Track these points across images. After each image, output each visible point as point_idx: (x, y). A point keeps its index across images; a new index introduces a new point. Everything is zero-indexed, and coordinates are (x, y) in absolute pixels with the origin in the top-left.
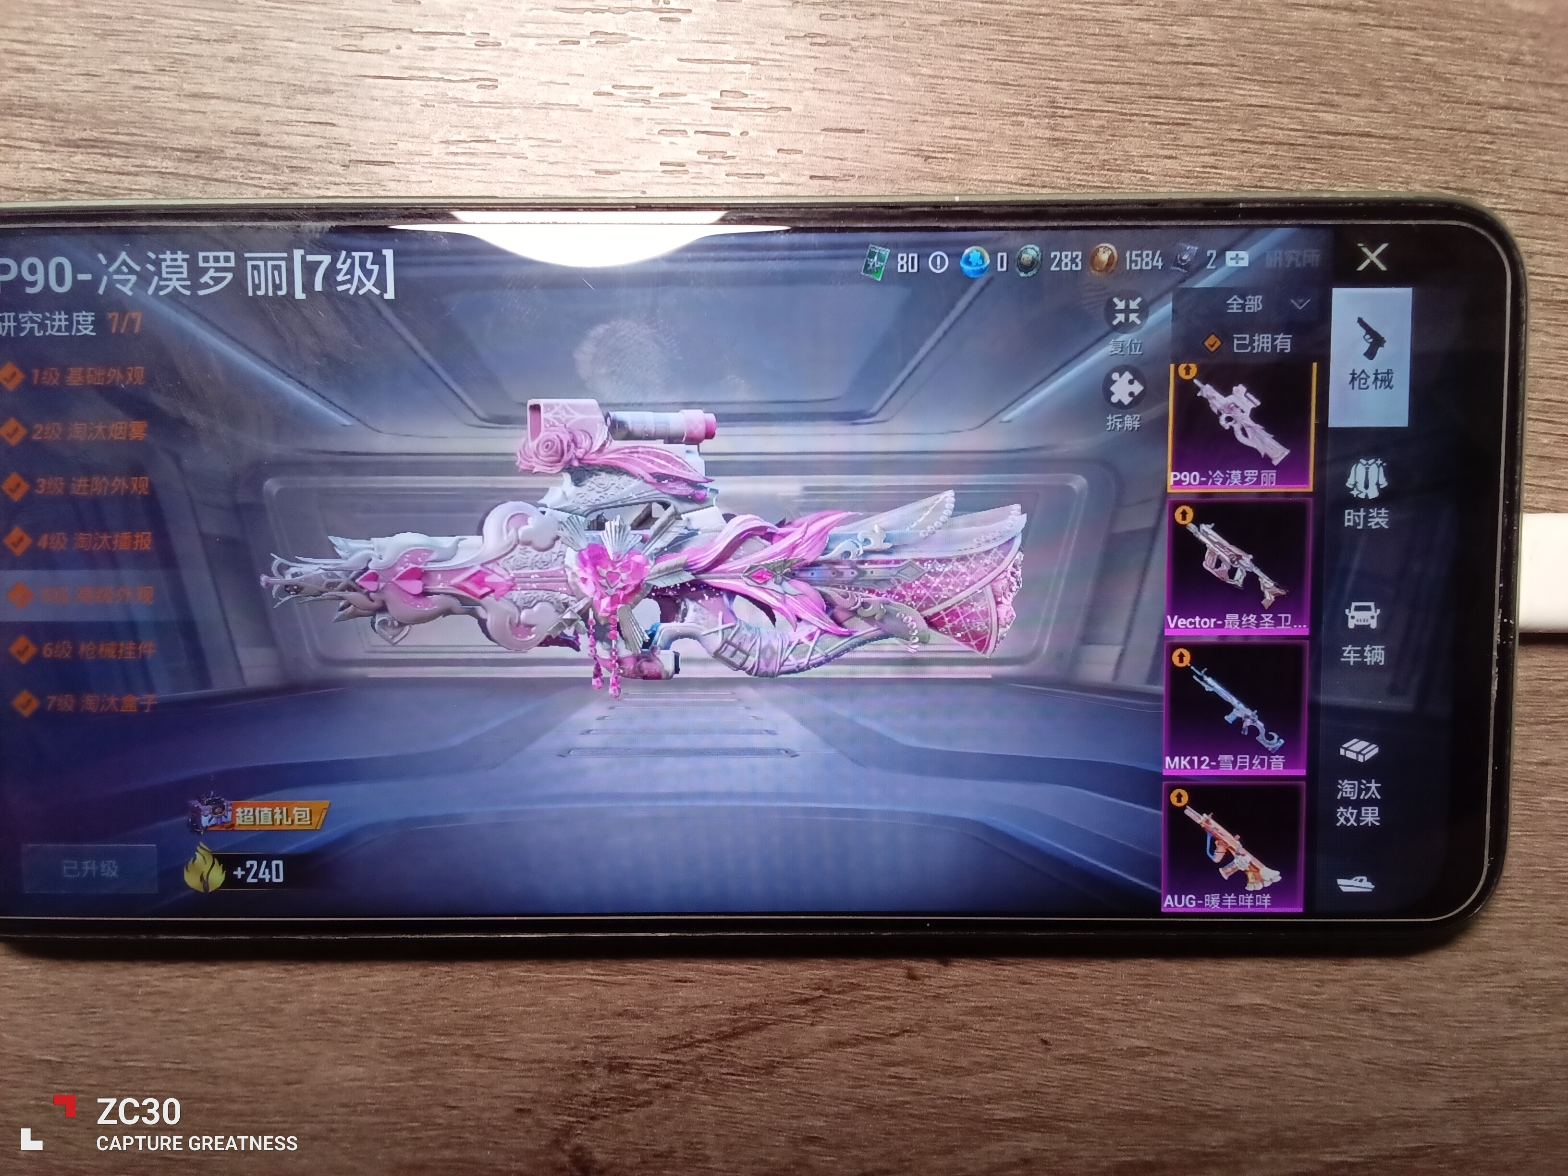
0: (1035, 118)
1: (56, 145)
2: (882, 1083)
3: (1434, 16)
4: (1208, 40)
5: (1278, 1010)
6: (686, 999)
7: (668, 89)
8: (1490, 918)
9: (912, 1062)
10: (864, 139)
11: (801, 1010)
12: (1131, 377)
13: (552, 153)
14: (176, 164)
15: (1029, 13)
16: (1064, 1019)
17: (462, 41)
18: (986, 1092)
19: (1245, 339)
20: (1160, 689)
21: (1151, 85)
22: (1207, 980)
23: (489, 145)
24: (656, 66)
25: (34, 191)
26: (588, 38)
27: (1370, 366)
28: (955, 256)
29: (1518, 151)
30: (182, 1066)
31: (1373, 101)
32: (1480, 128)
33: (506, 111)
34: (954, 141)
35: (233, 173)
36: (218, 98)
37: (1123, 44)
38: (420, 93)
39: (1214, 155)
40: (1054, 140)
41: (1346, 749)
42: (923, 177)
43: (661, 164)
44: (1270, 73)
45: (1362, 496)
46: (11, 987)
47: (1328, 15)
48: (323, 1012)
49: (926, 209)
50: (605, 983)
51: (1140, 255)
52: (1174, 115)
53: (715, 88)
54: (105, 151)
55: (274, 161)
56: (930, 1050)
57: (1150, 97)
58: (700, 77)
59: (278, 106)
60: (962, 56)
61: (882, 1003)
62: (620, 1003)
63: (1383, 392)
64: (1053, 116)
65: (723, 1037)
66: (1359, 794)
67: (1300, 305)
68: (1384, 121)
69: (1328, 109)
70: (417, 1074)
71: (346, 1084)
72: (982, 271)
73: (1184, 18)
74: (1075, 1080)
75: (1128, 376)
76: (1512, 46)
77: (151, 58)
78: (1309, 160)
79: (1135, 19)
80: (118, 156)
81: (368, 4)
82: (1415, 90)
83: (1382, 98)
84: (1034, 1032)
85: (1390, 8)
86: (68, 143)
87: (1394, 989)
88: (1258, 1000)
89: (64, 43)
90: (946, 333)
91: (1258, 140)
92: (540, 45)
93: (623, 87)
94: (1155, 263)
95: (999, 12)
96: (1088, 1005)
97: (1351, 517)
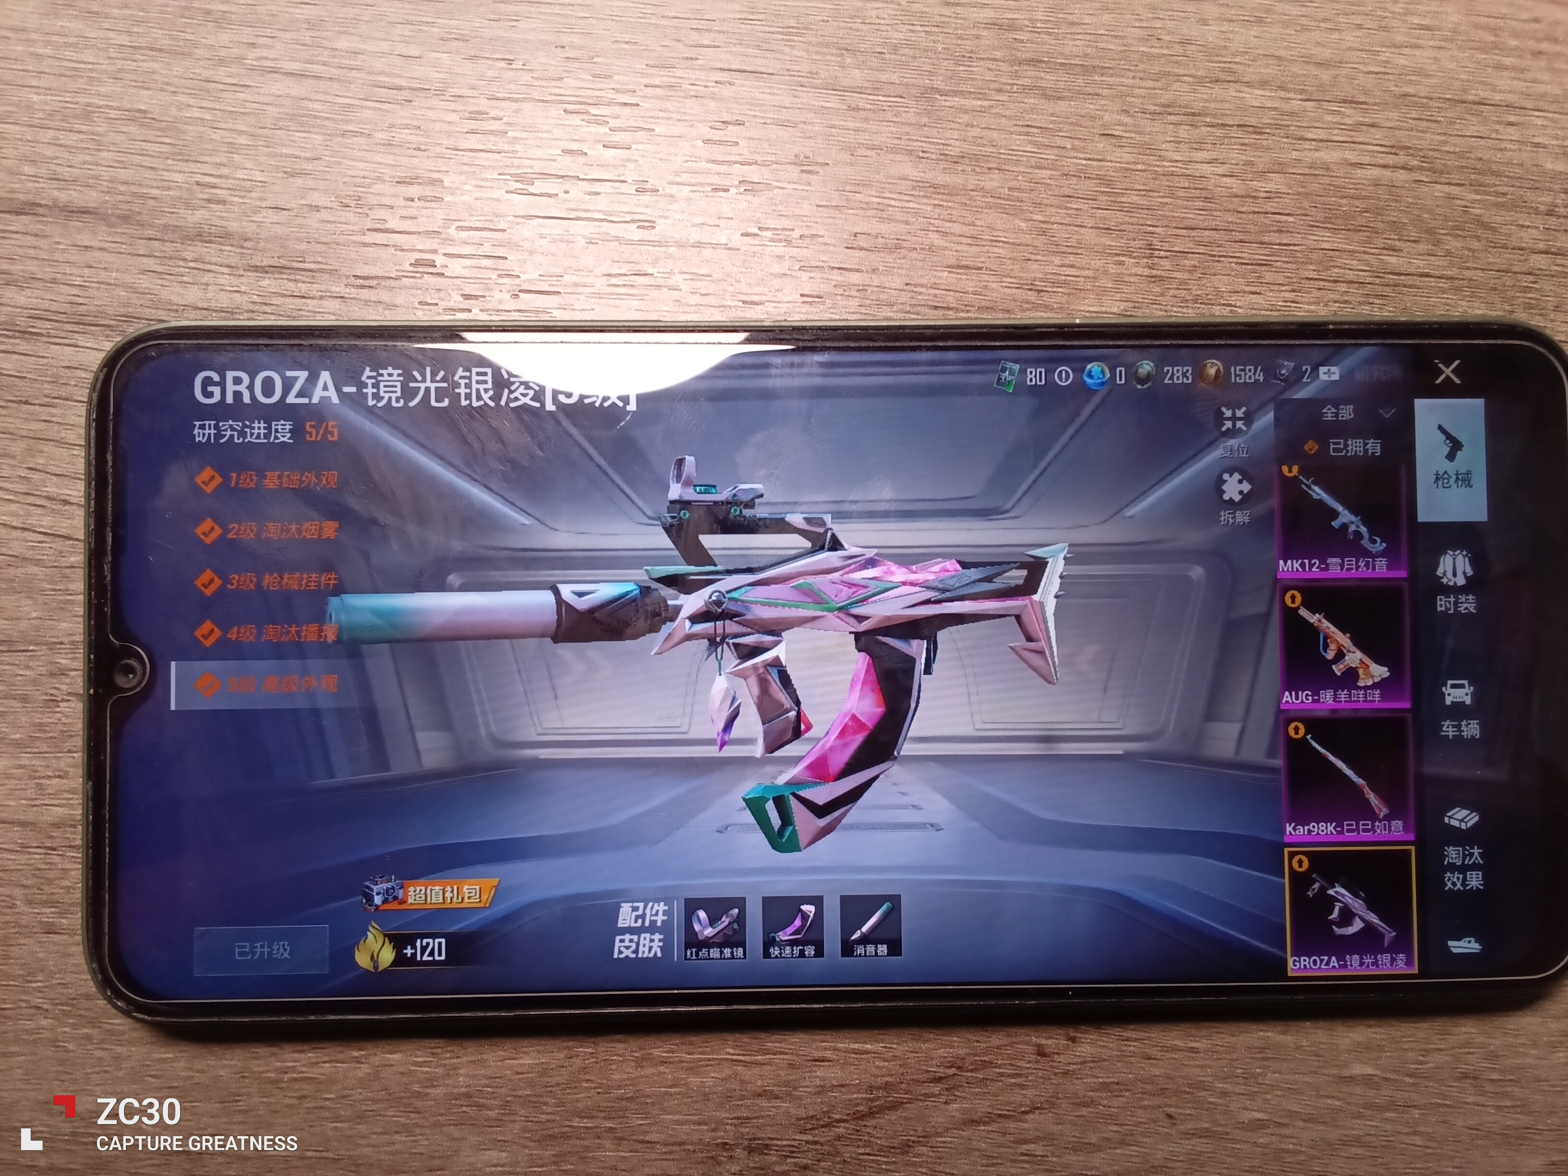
0: (1134, 258)
1: (244, 270)
2: (1015, 1161)
3: (1479, 174)
4: (1284, 193)
5: (1387, 1079)
6: (824, 1079)
7: (808, 232)
9: (1043, 1139)
10: (983, 276)
11: (936, 1089)
12: (1240, 477)
13: (703, 286)
15: (1127, 169)
16: (1188, 1093)
17: (623, 188)
18: (1115, 1168)
19: (1340, 443)
20: (1278, 762)
21: (1236, 231)
22: (1321, 1052)
23: (647, 278)
24: (797, 212)
26: (736, 187)
27: (1450, 467)
28: (1079, 371)
29: (1558, 290)
30: (325, 1154)
31: (1430, 247)
32: (1524, 269)
33: (663, 249)
34: (1064, 278)
36: (399, 232)
37: (1210, 196)
38: (586, 233)
39: (1293, 291)
40: (1152, 277)
41: (1450, 817)
42: (1036, 307)
43: (802, 295)
44: (1339, 221)
45: (1451, 583)
47: (1387, 173)
48: (468, 1096)
49: (1053, 330)
50: (745, 1064)
51: (1244, 370)
52: (1257, 257)
53: (849, 231)
54: (292, 277)
56: (1060, 1127)
57: (1236, 242)
58: (835, 221)
59: (454, 241)
60: (1069, 205)
61: (1013, 1080)
62: (759, 1083)
63: (1463, 490)
64: (1151, 256)
65: (861, 1117)
66: (1464, 860)
67: (1387, 414)
68: (1440, 263)
69: (1391, 253)
70: (559, 1159)
71: (488, 1169)
72: (1103, 384)
73: (1263, 174)
74: (1200, 1154)
75: (1237, 476)
76: (1548, 199)
77: (337, 196)
78: (1377, 296)
79: (1219, 175)
80: (304, 282)
81: (539, 153)
82: (1465, 237)
83: (1437, 243)
84: (1159, 1107)
85: (1440, 167)
86: (256, 268)
87: (1493, 1056)
88: (1369, 1071)
89: (254, 179)
90: (1072, 438)
91: (1331, 279)
92: (694, 191)
93: (767, 229)
94: (1257, 377)
95: (1100, 168)
96: (1210, 1079)
97: (1443, 603)
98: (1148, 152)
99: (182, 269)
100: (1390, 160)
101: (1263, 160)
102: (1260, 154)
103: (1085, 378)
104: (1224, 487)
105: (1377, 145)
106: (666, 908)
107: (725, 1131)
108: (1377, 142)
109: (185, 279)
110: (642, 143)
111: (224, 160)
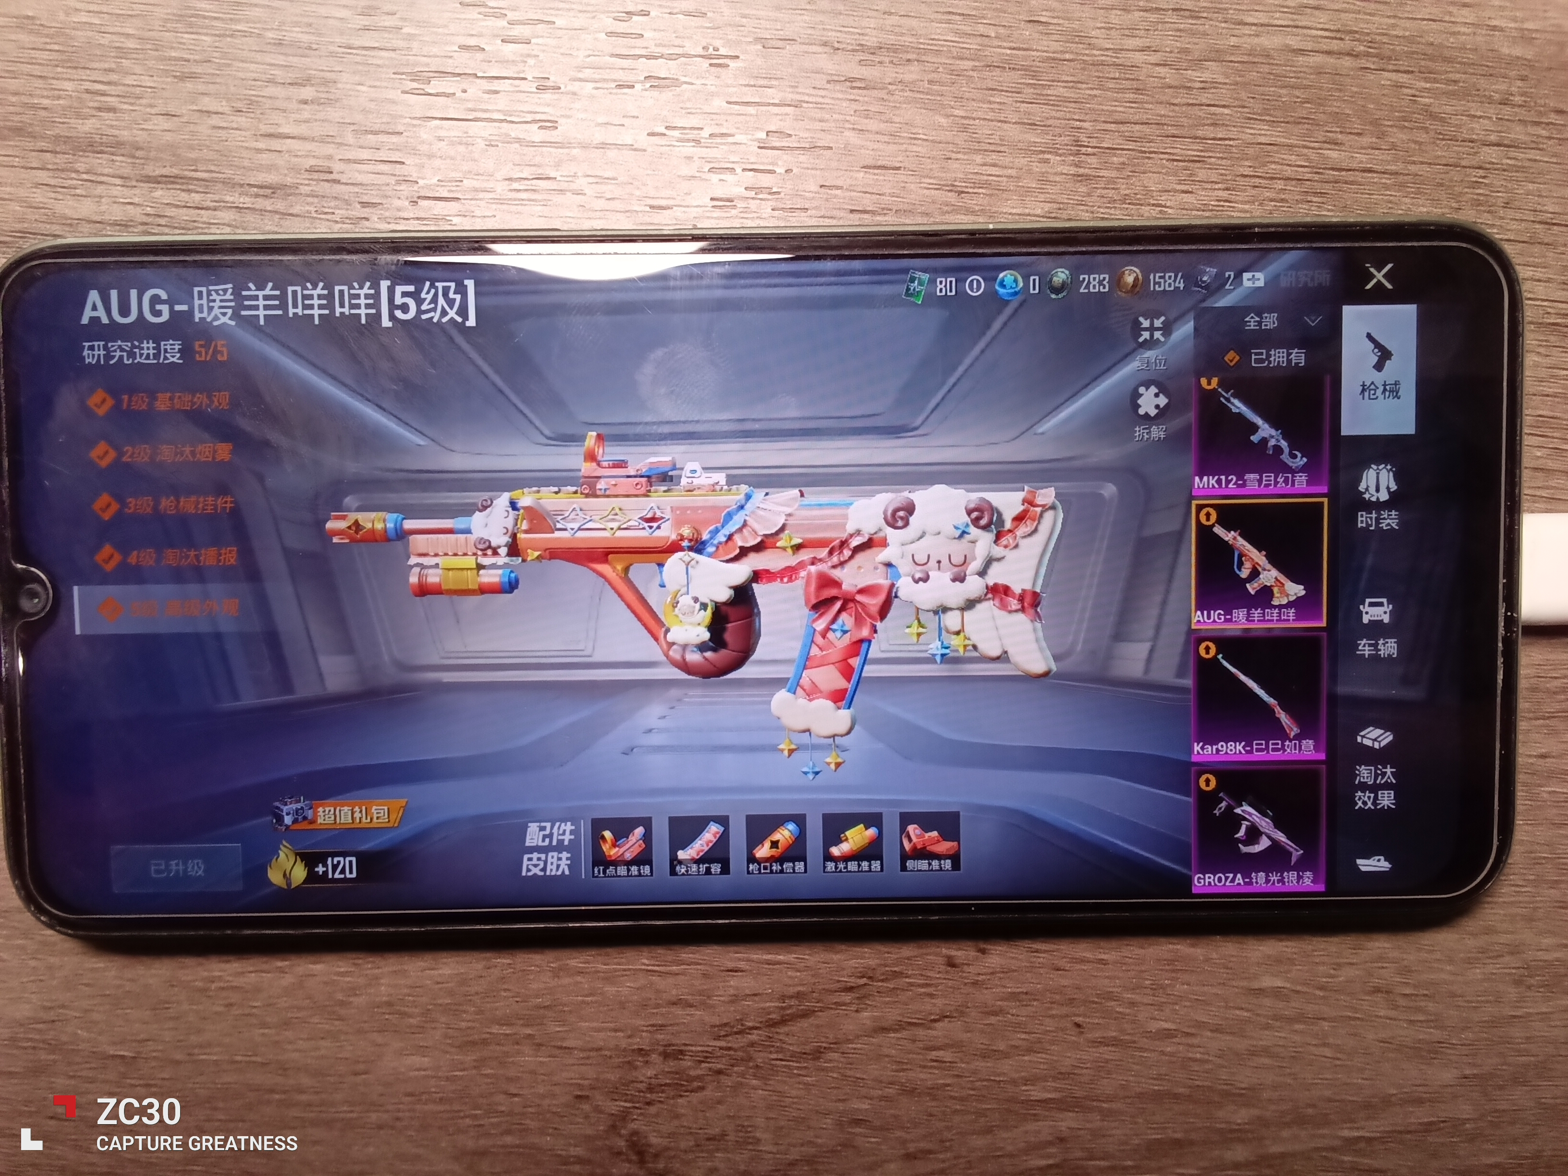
0: (1060, 155)
1: (137, 181)
2: (925, 1067)
3: (1430, 60)
4: (1220, 83)
5: (1298, 992)
6: (737, 988)
7: (717, 130)
8: (1496, 903)
9: (952, 1046)
10: (901, 176)
11: (847, 997)
12: (1157, 391)
13: (609, 190)
14: (253, 200)
15: (1054, 59)
16: (1096, 1003)
17: (523, 85)
18: (1023, 1074)
19: (1262, 353)
20: (1188, 682)
21: (1168, 125)
22: (1230, 965)
23: (550, 182)
24: (707, 109)
25: (115, 224)
26: (642, 82)
27: (1378, 378)
28: (991, 280)
29: (1509, 185)
30: (253, 1059)
31: (1374, 140)
32: (1474, 163)
33: (566, 151)
34: (985, 178)
35: (307, 208)
36: (293, 138)
37: (1141, 87)
38: (485, 134)
39: (1227, 189)
40: (1079, 176)
42: (956, 210)
43: (712, 199)
44: (1278, 113)
46: (87, 985)
47: (1331, 60)
48: (389, 1004)
49: (963, 236)
50: (660, 974)
51: (1163, 277)
52: (1187, 152)
53: (761, 130)
54: (184, 187)
55: (346, 197)
56: (969, 1035)
57: (1168, 136)
58: (748, 118)
59: (350, 145)
60: (992, 99)
61: (923, 990)
62: (674, 992)
63: (1392, 402)
64: (1078, 153)
65: (773, 1024)
66: (1376, 779)
67: (1313, 322)
68: (1384, 157)
69: (1333, 147)
70: (480, 1063)
71: (412, 1074)
73: (1198, 63)
74: (1107, 1061)
75: (1153, 390)
76: (1503, 87)
77: (228, 100)
78: (1315, 194)
79: (1152, 64)
80: (197, 192)
81: (435, 50)
82: (1412, 129)
83: (1381, 136)
84: (1067, 1016)
85: (1389, 53)
86: (148, 179)
87: (1406, 971)
88: (1279, 983)
89: (144, 84)
90: (983, 351)
91: (1268, 175)
92: (597, 88)
93: (675, 128)
94: (1177, 285)
95: (1025, 58)
96: (1119, 990)
97: (1364, 519)
98: (1077, 39)
99: (75, 182)
100: (1335, 45)
101: (1199, 46)
102: (1196, 40)
103: (997, 287)
104: (1140, 402)
105: (1322, 29)
106: (573, 828)
107: (641, 1037)
108: (1321, 26)
109: (78, 191)
110: (542, 37)
111: (113, 66)
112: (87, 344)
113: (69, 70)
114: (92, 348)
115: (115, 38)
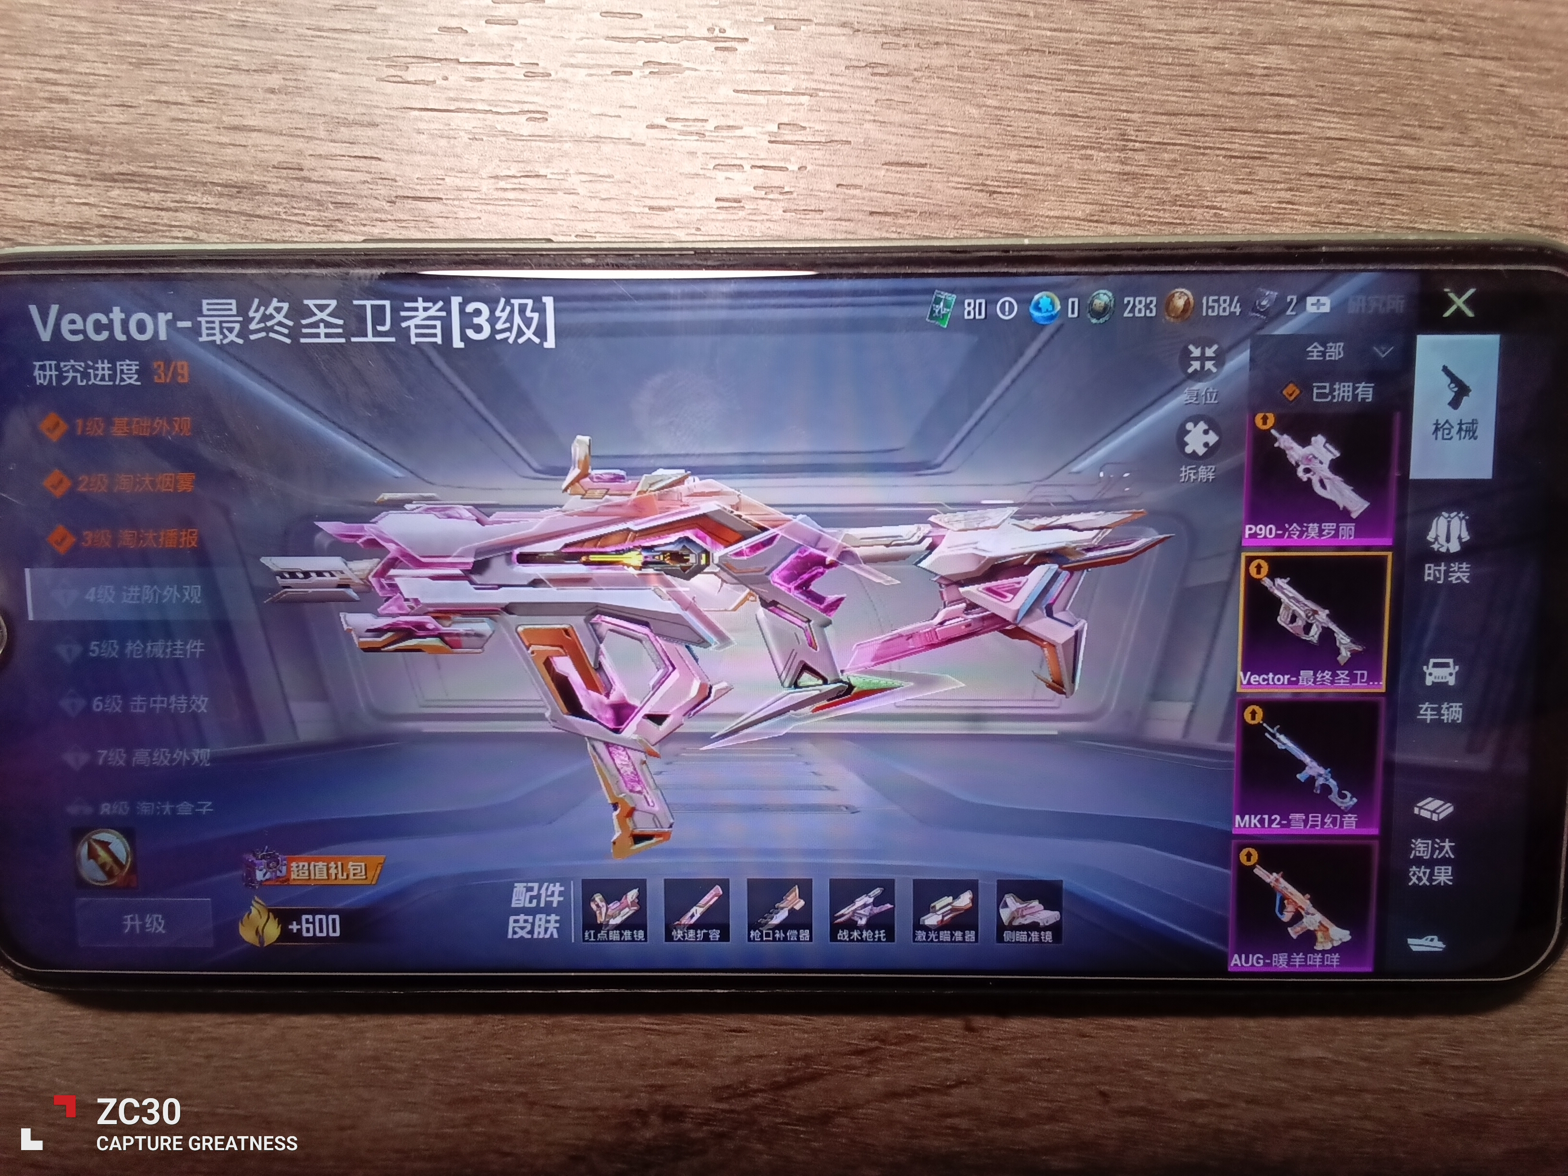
0: (1105, 151)
1: (92, 179)
2: (939, 1134)
3: (1521, 45)
4: (1286, 70)
5: (1340, 1063)
6: (741, 1049)
7: (723, 122)
8: (1557, 972)
9: (968, 1113)
10: (927, 174)
11: (856, 1061)
12: (1206, 427)
13: (604, 189)
14: (217, 200)
15: (1099, 42)
16: (1124, 1071)
17: (510, 72)
18: (1043, 1143)
19: (1325, 387)
20: (1231, 746)
21: (1226, 117)
23: (539, 180)
24: (712, 98)
25: (70, 226)
26: (640, 68)
27: (1454, 416)
28: (1024, 303)
31: (1456, 135)
33: (557, 145)
34: (1020, 176)
35: (276, 209)
36: (259, 131)
37: (1197, 74)
38: (468, 126)
39: (1291, 189)
40: (1125, 174)
41: (1421, 808)
42: (988, 212)
43: (717, 200)
44: (1351, 104)
45: (1443, 550)
46: (63, 1033)
47: (1411, 44)
48: (376, 1059)
49: (995, 254)
50: (659, 1033)
51: (1217, 301)
52: (1249, 148)
53: (772, 121)
54: (143, 186)
55: (318, 197)
56: (986, 1102)
57: (1225, 130)
58: (757, 109)
59: (321, 139)
60: (1029, 87)
61: (939, 1055)
62: (674, 1052)
63: (1467, 442)
64: (1123, 149)
65: (777, 1087)
66: (1433, 853)
67: (1383, 352)
68: (1467, 155)
69: (1410, 142)
70: (471, 1121)
71: (400, 1130)
72: (1052, 318)
73: (1261, 47)
74: (1133, 1132)
75: (1202, 426)
77: (188, 89)
78: (1389, 195)
79: (1209, 48)
80: (157, 191)
81: (413, 33)
82: (1499, 123)
83: (1465, 130)
84: (1092, 1084)
85: (1475, 37)
86: (105, 177)
88: (1320, 1053)
89: (97, 72)
90: (1014, 381)
91: (1337, 174)
92: (591, 75)
93: (676, 120)
94: (1232, 310)
95: (1068, 41)
96: (1148, 1058)
97: (1432, 571)
98: (1126, 19)
99: (26, 180)
100: (1415, 28)
101: (1262, 28)
102: (1260, 21)
104: (1187, 439)
105: (1401, 9)
106: (562, 889)
107: (639, 1098)
108: (1400, 6)
109: (30, 191)
110: (530, 17)
111: (64, 52)
112: (37, 364)
113: (17, 58)
114: (43, 368)
115: (65, 21)
